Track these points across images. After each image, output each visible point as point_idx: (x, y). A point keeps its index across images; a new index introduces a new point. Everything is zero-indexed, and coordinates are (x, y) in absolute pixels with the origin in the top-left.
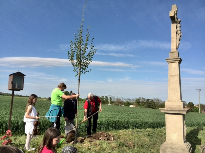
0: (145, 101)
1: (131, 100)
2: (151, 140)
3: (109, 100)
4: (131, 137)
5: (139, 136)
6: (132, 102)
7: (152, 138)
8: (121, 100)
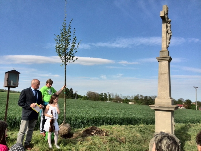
0: (143, 98)
1: (130, 97)
2: (143, 135)
3: (108, 97)
4: (124, 133)
5: (131, 131)
6: (131, 99)
7: (144, 133)
8: (120, 97)
